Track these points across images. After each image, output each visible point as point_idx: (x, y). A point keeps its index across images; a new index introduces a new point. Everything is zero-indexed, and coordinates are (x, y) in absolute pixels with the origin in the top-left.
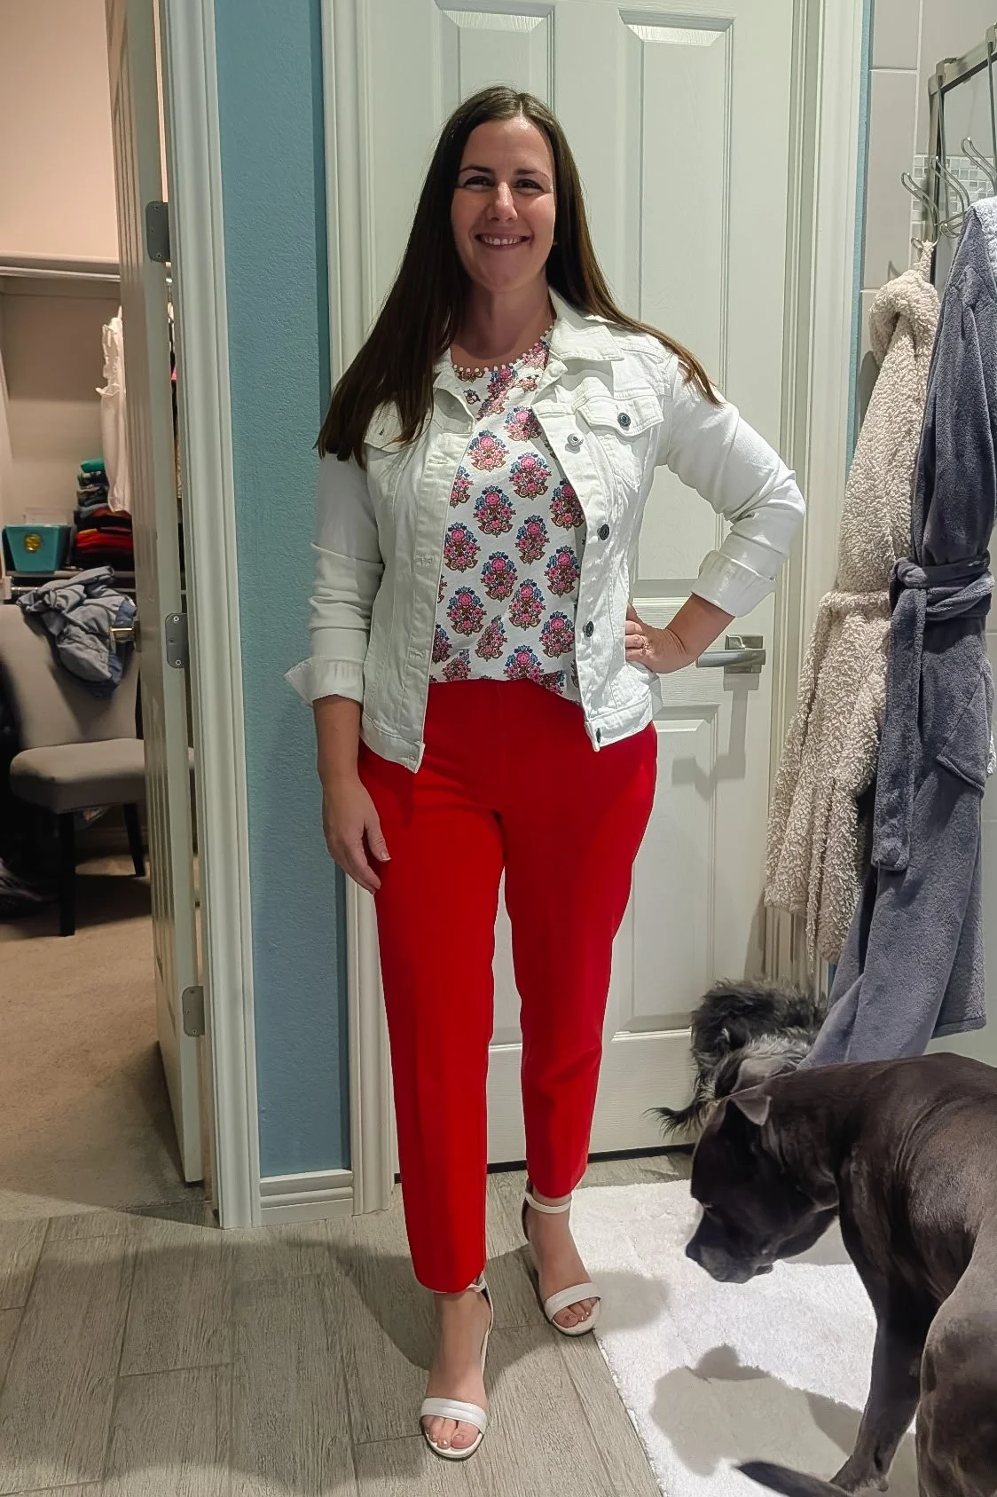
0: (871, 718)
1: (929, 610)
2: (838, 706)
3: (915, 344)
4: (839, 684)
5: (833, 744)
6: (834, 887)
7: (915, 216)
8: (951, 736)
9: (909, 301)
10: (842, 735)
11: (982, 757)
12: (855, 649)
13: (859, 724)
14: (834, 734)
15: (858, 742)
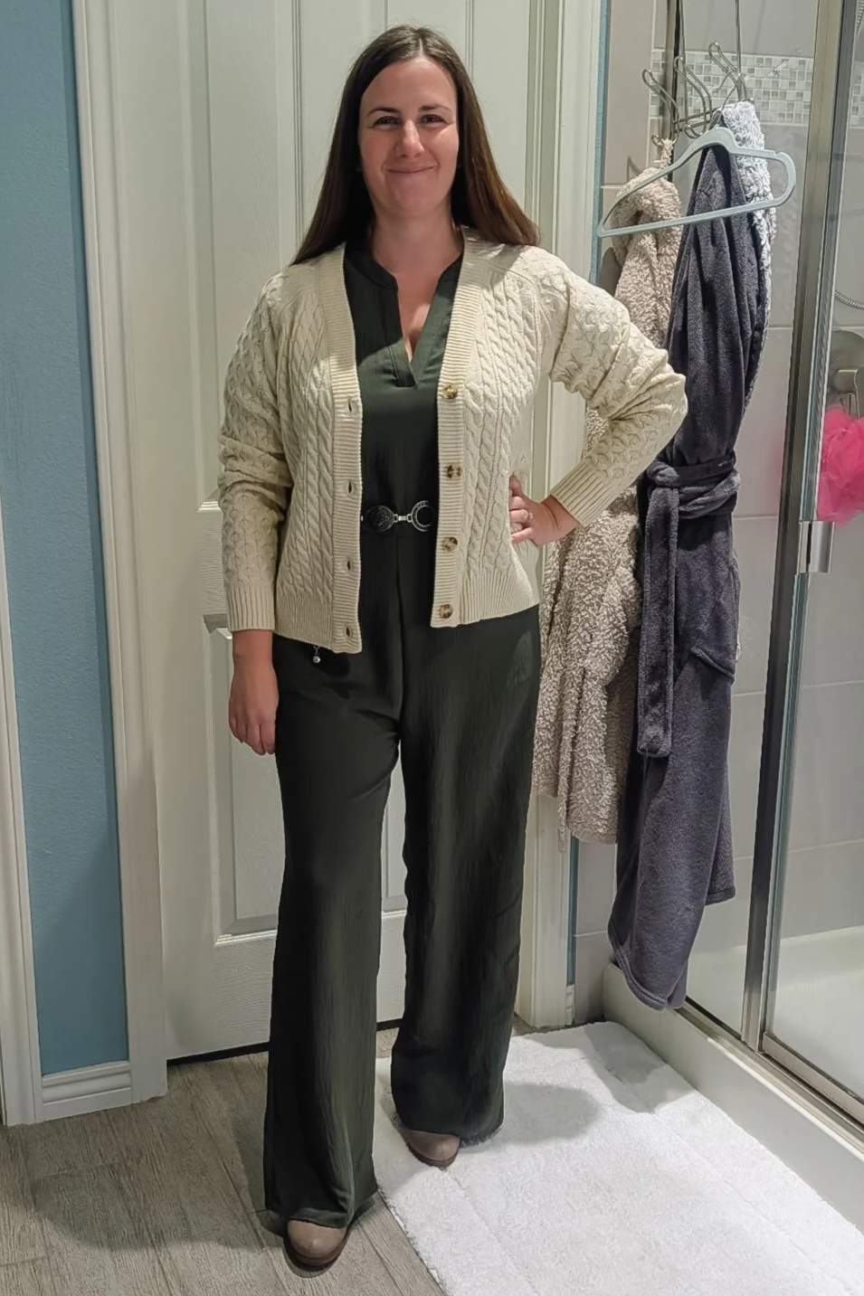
0: (620, 610)
1: (682, 508)
2: (587, 598)
3: (657, 243)
4: (587, 577)
5: (582, 635)
6: (586, 770)
7: (653, 110)
8: (704, 628)
9: (652, 201)
10: (591, 626)
11: (732, 647)
12: (603, 544)
13: (609, 616)
14: (583, 625)
15: (608, 633)
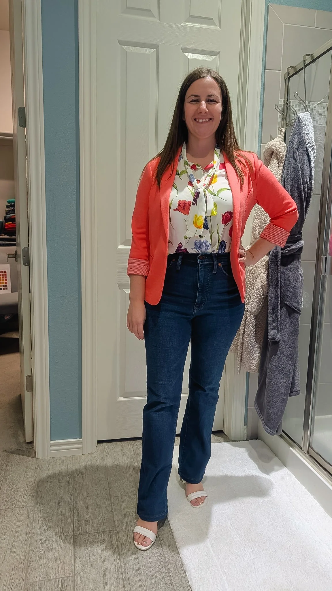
0: (261, 289)
1: (282, 252)
2: (250, 284)
3: (278, 162)
4: (250, 277)
5: (248, 297)
6: (247, 345)
7: (279, 120)
8: (290, 294)
9: (276, 148)
10: (251, 294)
11: (300, 302)
12: (256, 265)
13: (257, 290)
14: (248, 293)
15: (256, 296)
